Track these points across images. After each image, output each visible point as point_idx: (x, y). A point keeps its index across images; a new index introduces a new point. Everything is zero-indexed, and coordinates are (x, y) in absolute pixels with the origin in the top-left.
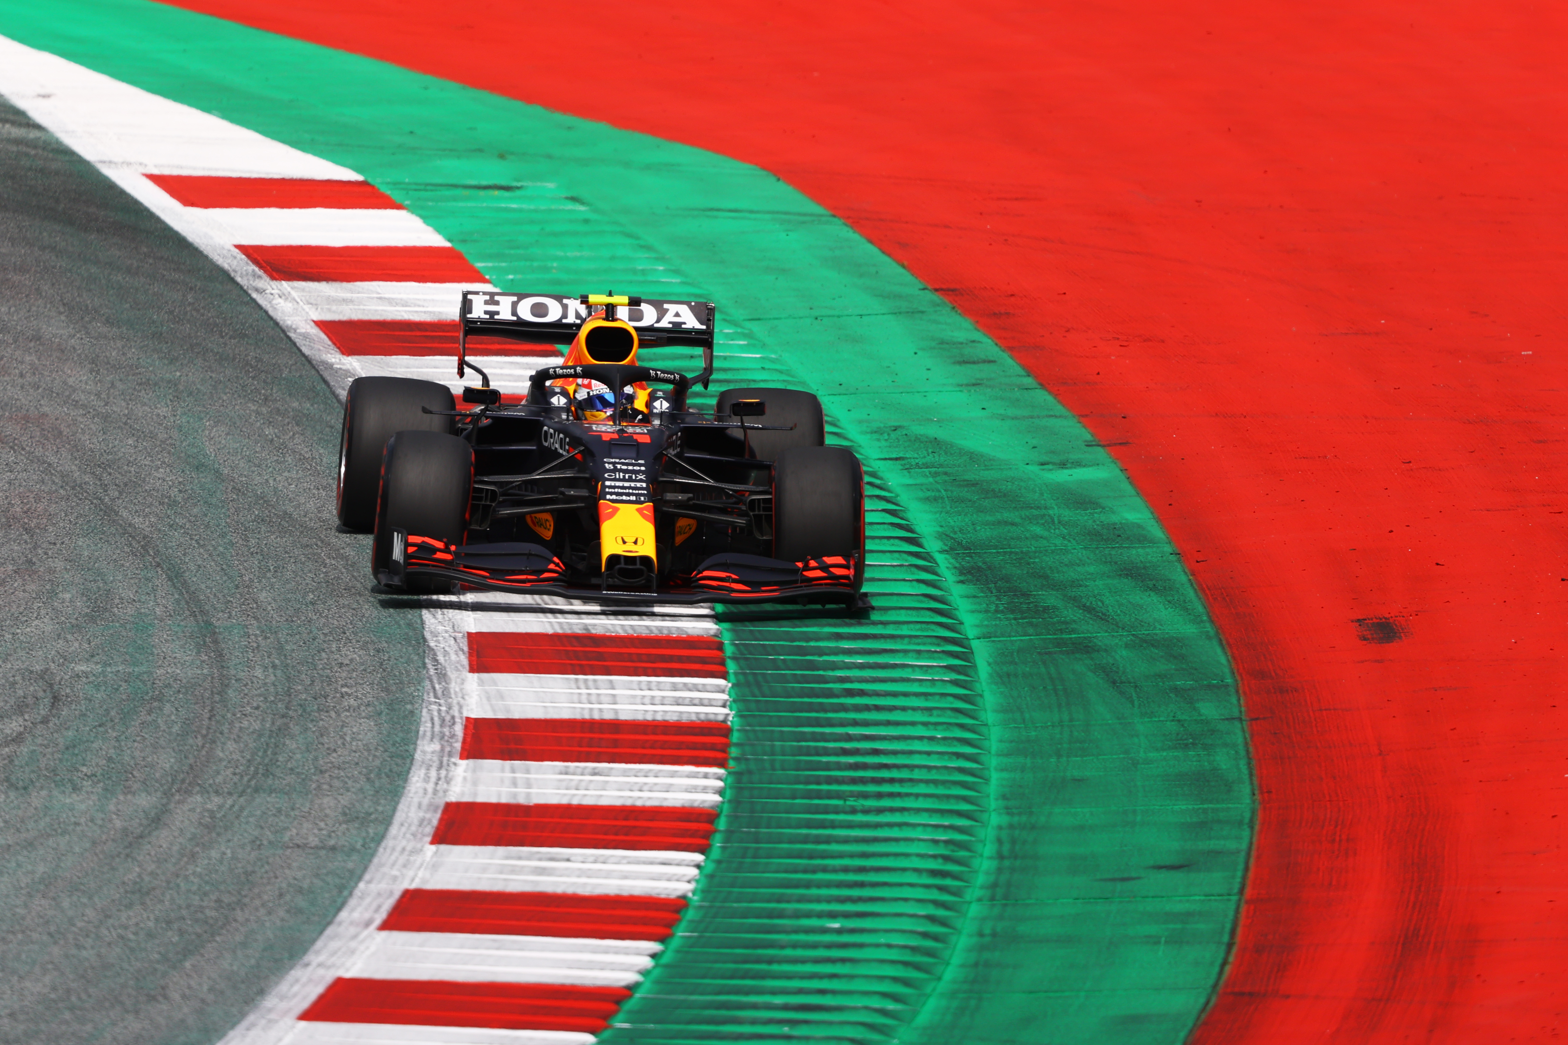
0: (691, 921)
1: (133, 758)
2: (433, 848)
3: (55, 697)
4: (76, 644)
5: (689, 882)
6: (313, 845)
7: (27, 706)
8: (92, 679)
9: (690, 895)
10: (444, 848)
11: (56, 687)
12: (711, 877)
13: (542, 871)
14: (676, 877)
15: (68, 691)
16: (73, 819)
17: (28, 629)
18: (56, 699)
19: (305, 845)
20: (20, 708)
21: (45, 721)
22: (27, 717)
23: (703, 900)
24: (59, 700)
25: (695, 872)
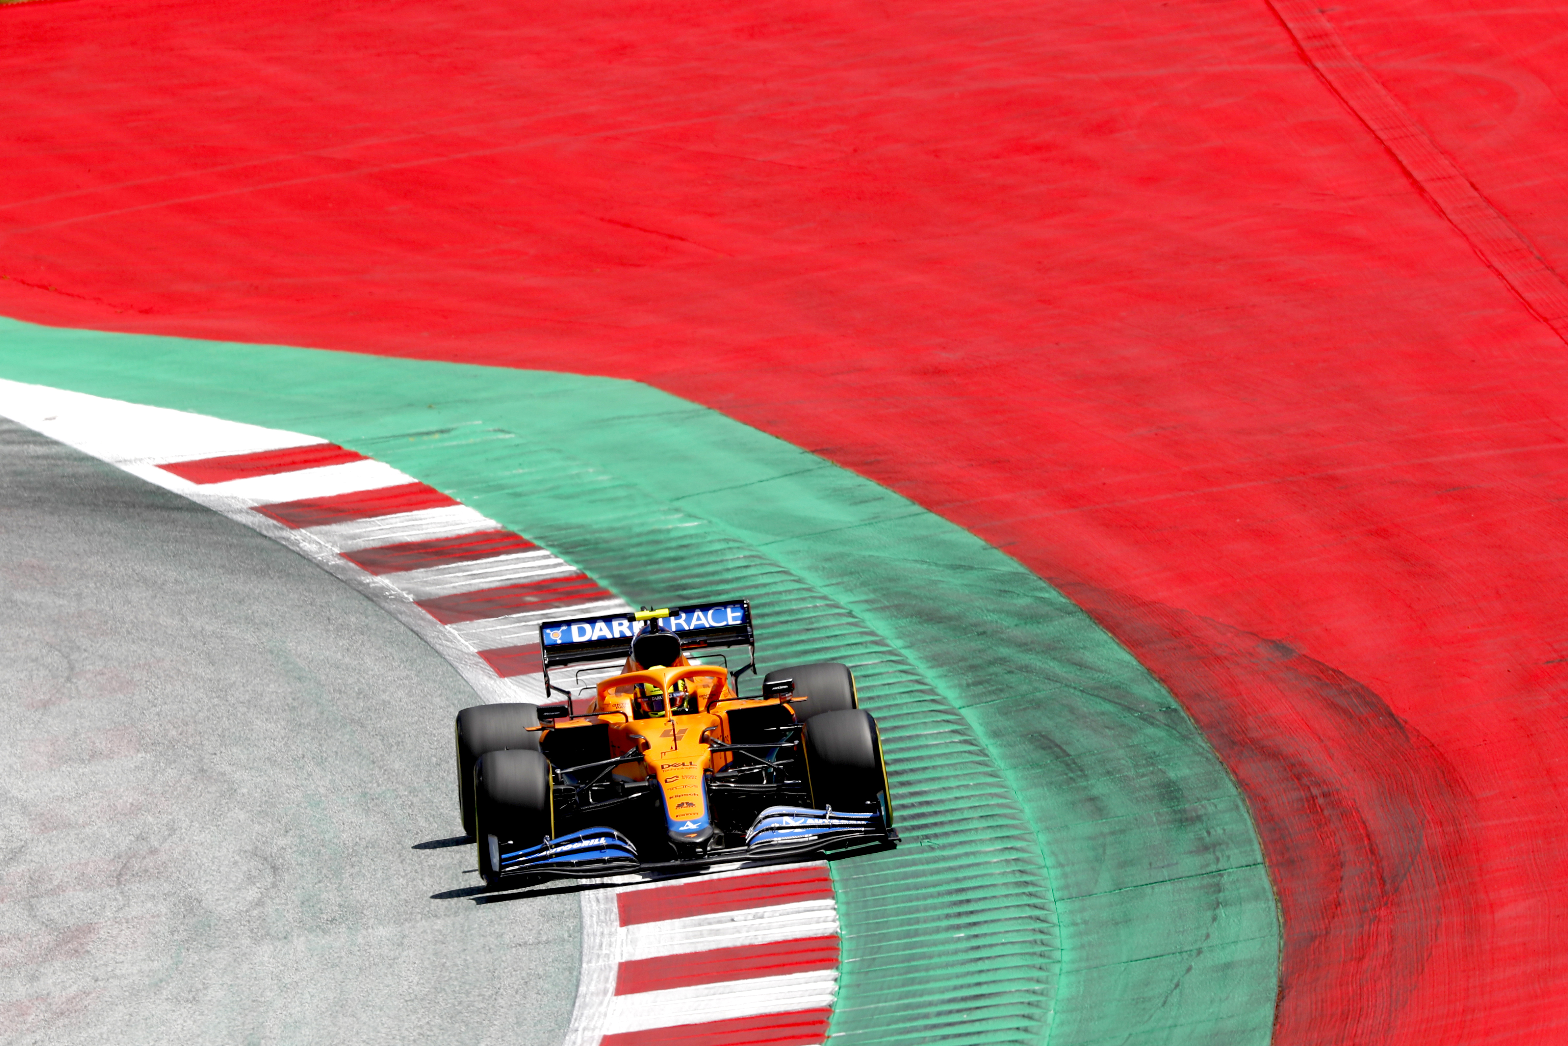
0: (850, 950)
1: (358, 901)
2: (624, 929)
3: (273, 867)
4: (269, 825)
5: (834, 921)
6: (531, 941)
7: (255, 877)
8: (295, 849)
9: (839, 931)
10: (631, 927)
11: (270, 859)
12: (847, 915)
13: (717, 932)
14: (822, 920)
15: (281, 860)
16: (336, 955)
17: (226, 821)
18: (275, 869)
19: (525, 943)
20: (250, 879)
21: (274, 885)
22: (258, 885)
23: (850, 933)
24: (278, 869)
25: (834, 913)
